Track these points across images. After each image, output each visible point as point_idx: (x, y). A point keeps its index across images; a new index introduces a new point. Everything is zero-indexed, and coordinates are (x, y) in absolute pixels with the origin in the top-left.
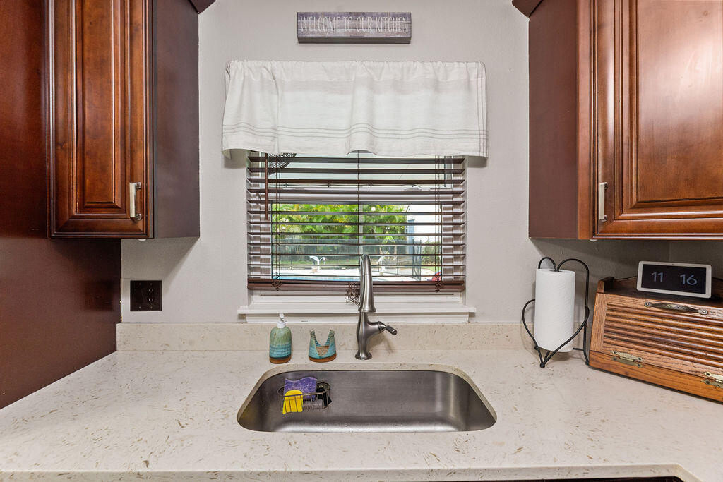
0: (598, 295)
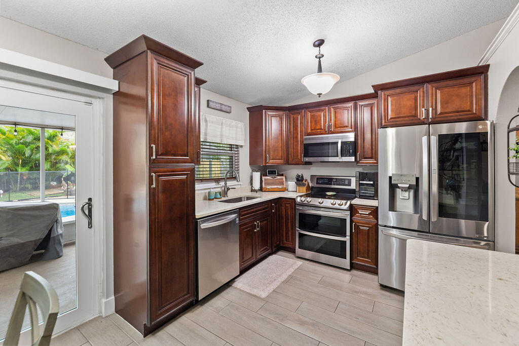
0: (263, 177)
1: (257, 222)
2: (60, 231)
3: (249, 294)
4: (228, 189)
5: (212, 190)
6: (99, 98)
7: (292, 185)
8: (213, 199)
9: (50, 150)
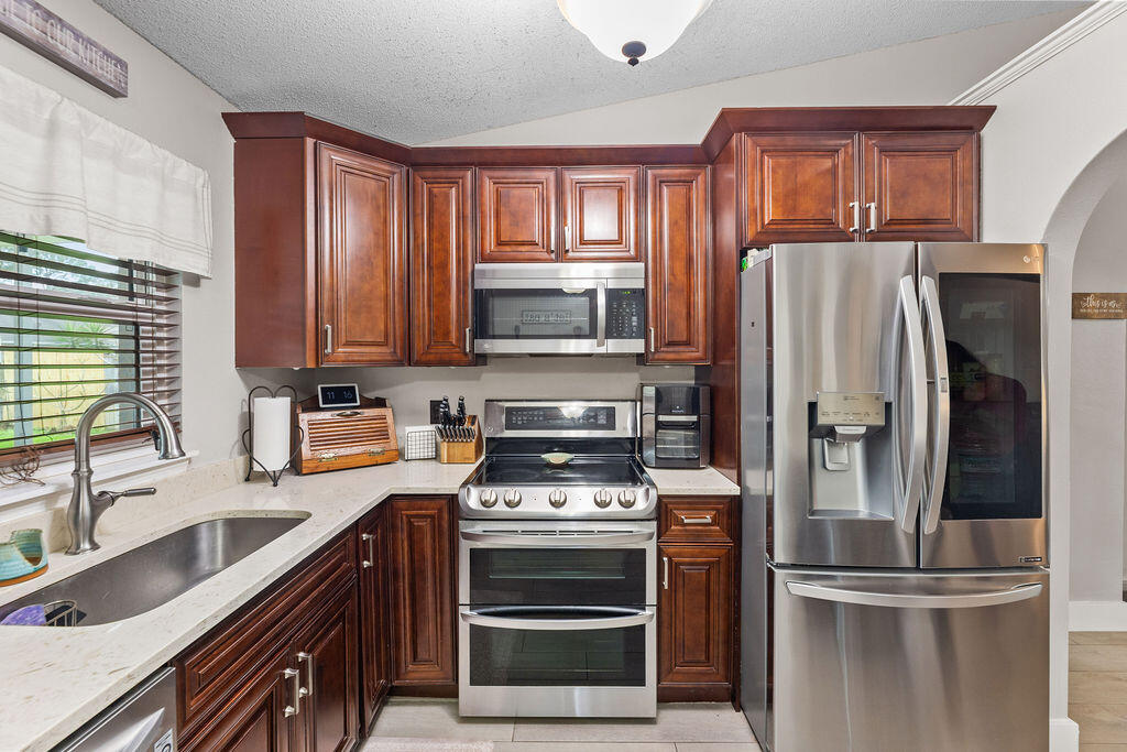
0: (301, 415)
1: (295, 662)
4: (101, 502)
7: (418, 435)
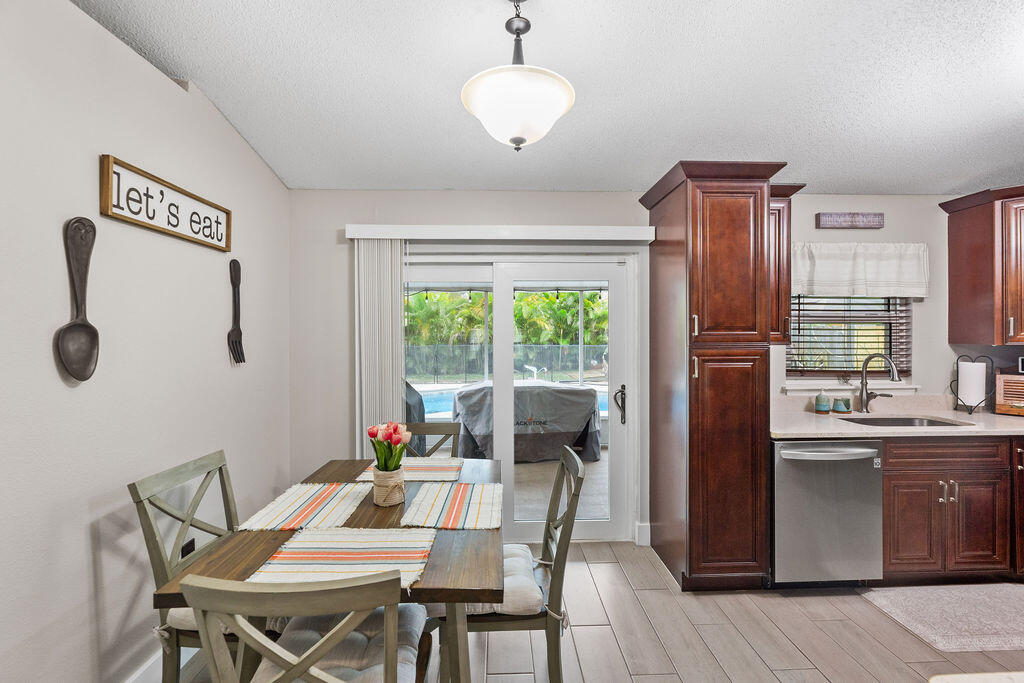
0: (998, 376)
1: (947, 482)
2: (598, 428)
3: (901, 626)
4: (871, 396)
5: (824, 393)
6: (634, 254)
8: (827, 412)
9: (591, 316)
